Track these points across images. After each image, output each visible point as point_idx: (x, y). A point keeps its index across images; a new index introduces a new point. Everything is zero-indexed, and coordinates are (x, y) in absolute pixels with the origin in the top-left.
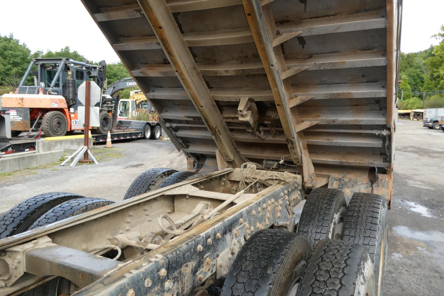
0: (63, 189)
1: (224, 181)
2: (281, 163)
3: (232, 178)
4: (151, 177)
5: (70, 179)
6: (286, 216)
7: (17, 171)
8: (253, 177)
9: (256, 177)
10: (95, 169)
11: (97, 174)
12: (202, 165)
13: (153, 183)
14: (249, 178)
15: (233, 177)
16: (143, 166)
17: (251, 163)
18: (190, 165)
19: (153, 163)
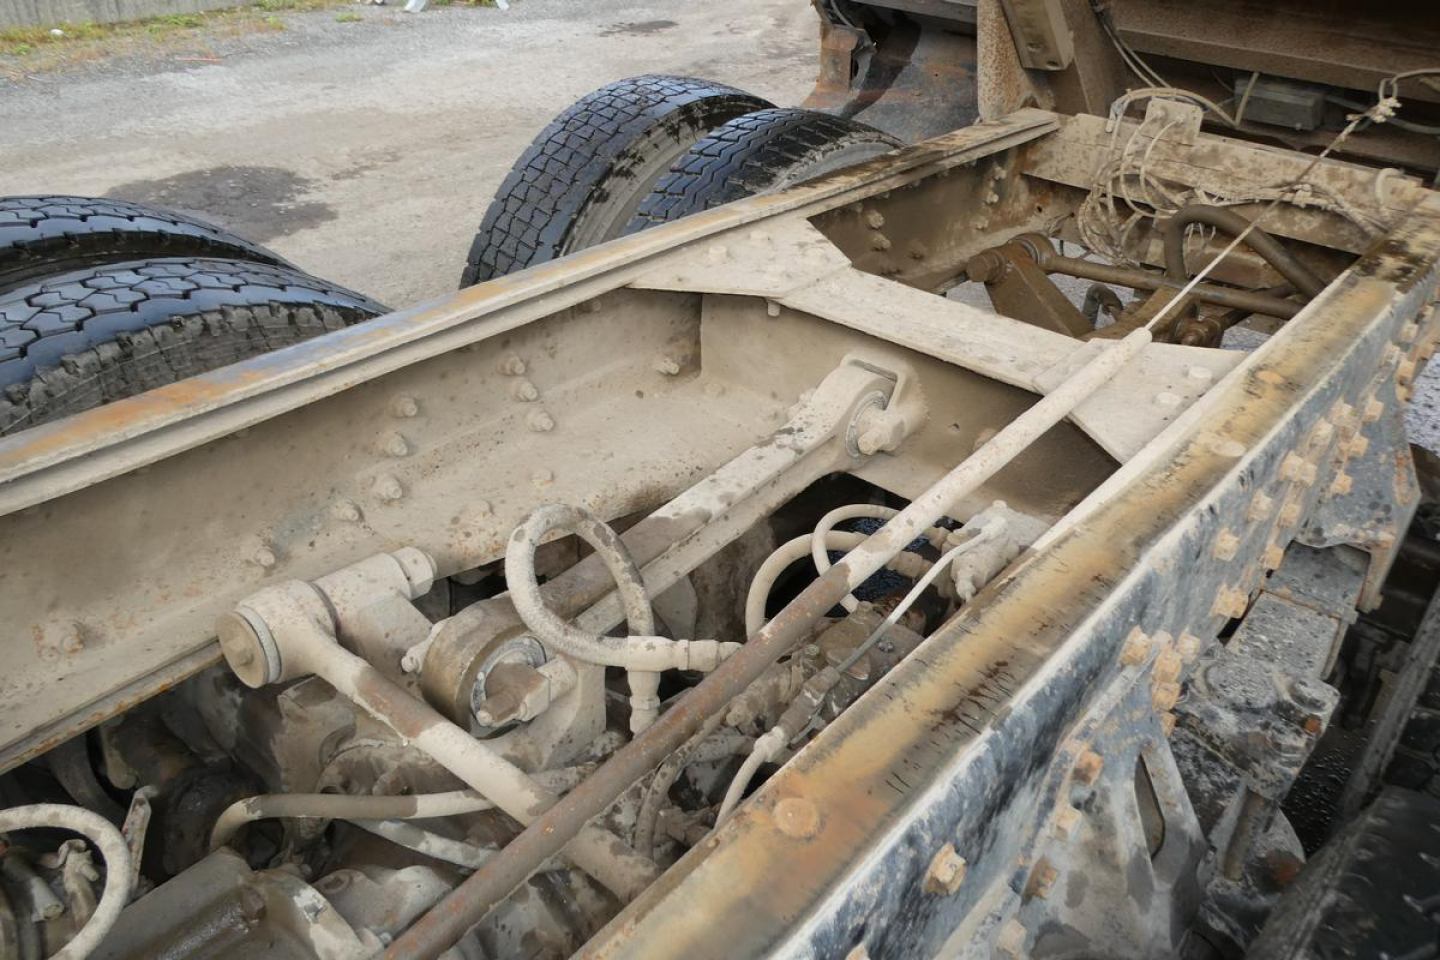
0: (359, 105)
1: (998, 182)
2: (1379, 119)
3: (1044, 166)
4: (617, 132)
5: (392, 62)
6: (1379, 495)
7: (220, 11)
8: (1168, 175)
9: (1189, 178)
10: (491, 28)
11: (494, 51)
12: (895, 71)
13: (625, 163)
14: (1147, 183)
15: (1053, 163)
16: (673, 29)
17: (1169, 90)
18: (835, 64)
19: (711, 20)
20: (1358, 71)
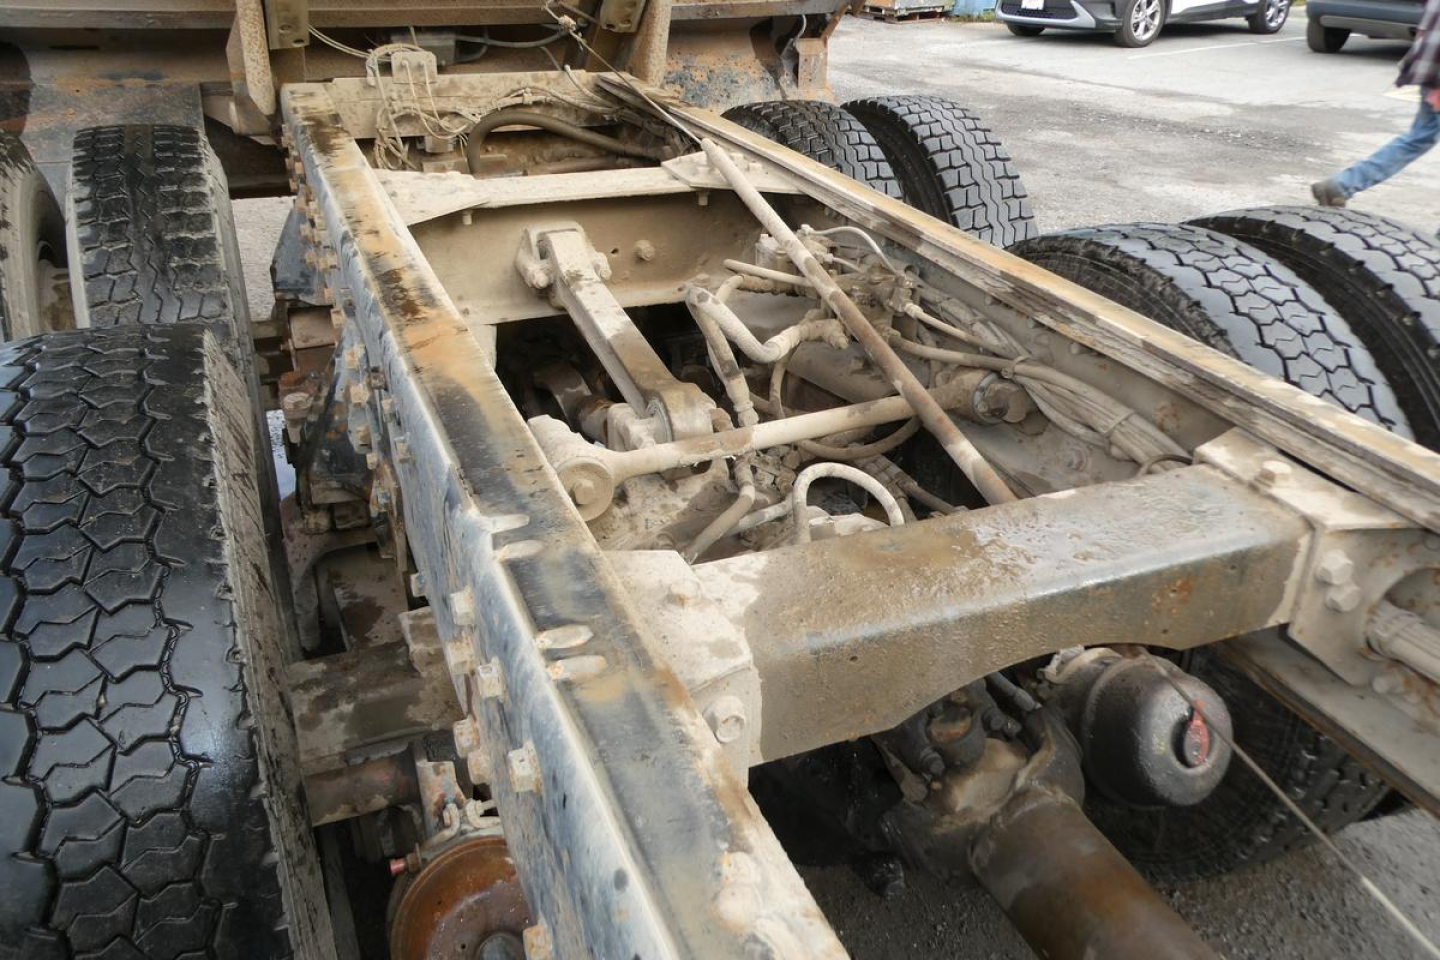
20: (487, 10)
